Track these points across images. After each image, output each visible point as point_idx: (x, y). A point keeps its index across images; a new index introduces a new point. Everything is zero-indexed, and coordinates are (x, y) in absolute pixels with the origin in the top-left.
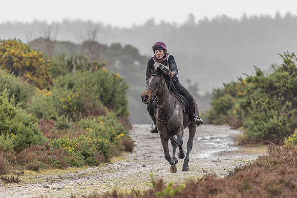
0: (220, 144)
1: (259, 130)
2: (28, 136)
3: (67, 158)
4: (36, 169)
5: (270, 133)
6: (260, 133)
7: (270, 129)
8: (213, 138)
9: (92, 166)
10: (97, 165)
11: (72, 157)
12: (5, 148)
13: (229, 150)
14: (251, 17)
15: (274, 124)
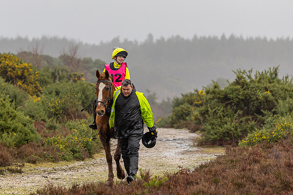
0: (182, 145)
1: (215, 134)
2: (26, 135)
3: (59, 153)
4: (34, 162)
5: (224, 137)
6: (216, 136)
7: (224, 133)
8: (175, 140)
9: (79, 161)
10: (83, 160)
11: (63, 153)
12: (8, 144)
13: (190, 150)
14: (201, 37)
15: (228, 129)
